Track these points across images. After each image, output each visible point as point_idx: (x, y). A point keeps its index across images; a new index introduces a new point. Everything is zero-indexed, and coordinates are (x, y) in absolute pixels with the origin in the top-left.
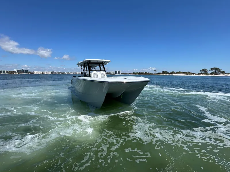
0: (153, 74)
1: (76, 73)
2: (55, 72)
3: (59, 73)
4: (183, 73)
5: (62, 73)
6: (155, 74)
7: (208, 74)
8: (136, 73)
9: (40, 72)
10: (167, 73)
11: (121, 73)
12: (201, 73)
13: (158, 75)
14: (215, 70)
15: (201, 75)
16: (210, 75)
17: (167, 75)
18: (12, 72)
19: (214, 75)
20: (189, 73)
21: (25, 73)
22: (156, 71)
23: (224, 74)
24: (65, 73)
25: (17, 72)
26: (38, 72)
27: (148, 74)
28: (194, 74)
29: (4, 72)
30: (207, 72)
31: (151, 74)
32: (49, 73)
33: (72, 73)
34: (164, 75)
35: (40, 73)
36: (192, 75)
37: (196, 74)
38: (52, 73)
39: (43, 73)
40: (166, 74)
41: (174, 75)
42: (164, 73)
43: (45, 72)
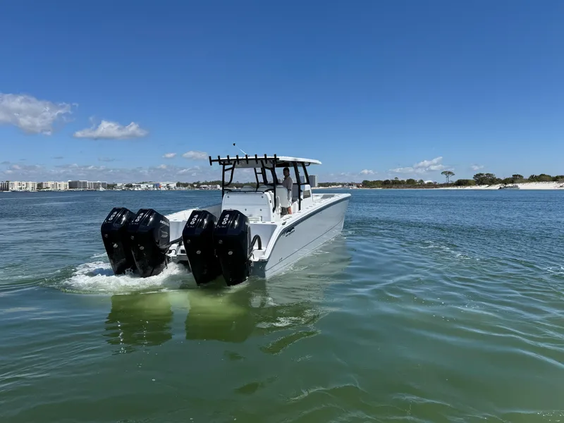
0: (442, 185)
1: (157, 185)
2: (85, 183)
3: (97, 186)
4: (556, 179)
5: (109, 186)
6: (447, 185)
9: (30, 183)
10: (493, 181)
11: (320, 185)
13: (459, 188)
17: (496, 187)
22: (450, 173)
24: (119, 185)
26: (24, 183)
27: (421, 184)
31: (430, 185)
32: (63, 186)
33: (143, 187)
34: (483, 187)
35: (29, 189)
38: (72, 185)
39: (40, 186)
40: (490, 185)
41: (522, 186)
42: (480, 180)
43: (50, 184)
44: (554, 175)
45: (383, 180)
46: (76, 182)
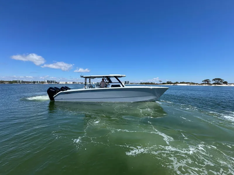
0: (159, 84)
1: (93, 83)
2: (76, 82)
3: (79, 83)
4: (186, 83)
5: (82, 83)
6: (160, 84)
7: (211, 84)
8: (143, 83)
10: (171, 83)
11: (130, 83)
12: (203, 83)
13: (163, 85)
14: (217, 81)
15: (204, 85)
16: (213, 85)
17: (172, 85)
18: (43, 82)
19: (217, 85)
20: (192, 83)
21: (53, 83)
22: (161, 81)
23: (227, 84)
25: (47, 82)
27: (154, 84)
28: (197, 84)
29: (37, 82)
30: (210, 82)
31: (156, 84)
32: (71, 83)
34: (169, 85)
35: (64, 83)
36: (195, 85)
37: (199, 84)
39: (66, 83)
41: (178, 85)
42: (168, 83)
43: (68, 82)
44: (186, 82)
45: (145, 82)
46: (74, 82)
